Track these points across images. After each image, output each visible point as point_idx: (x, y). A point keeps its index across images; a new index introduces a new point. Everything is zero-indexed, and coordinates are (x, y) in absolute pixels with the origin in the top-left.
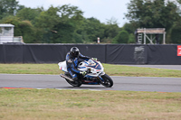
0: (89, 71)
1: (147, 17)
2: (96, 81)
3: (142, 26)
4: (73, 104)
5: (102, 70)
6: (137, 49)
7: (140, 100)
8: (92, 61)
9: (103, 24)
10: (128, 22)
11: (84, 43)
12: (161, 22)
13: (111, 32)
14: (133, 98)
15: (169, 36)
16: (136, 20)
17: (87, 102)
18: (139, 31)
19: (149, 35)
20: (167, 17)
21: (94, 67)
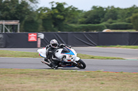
3: (2, 19)
12: (16, 16)
15: (22, 26)
19: (6, 25)
20: (21, 12)
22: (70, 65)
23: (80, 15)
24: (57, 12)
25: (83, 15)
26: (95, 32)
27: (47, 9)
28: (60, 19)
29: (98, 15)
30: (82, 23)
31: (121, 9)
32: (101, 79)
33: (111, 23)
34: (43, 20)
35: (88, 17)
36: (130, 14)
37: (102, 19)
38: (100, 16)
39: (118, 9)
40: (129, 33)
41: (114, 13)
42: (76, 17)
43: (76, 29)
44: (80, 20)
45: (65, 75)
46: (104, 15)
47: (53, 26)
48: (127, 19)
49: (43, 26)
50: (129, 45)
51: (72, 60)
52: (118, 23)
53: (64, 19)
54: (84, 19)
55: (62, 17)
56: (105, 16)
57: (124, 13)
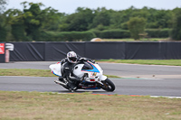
22: (94, 85)
23: (61, 19)
24: (31, 15)
25: (65, 19)
26: (81, 41)
27: (17, 11)
28: (34, 25)
29: (84, 20)
30: (64, 30)
31: (115, 12)
32: (89, 103)
33: (102, 30)
34: (13, 26)
35: (72, 22)
36: (126, 18)
37: (90, 25)
38: (87, 20)
39: (111, 11)
40: (125, 43)
41: (105, 17)
42: (56, 22)
43: (56, 38)
44: (61, 26)
45: (42, 99)
46: (92, 19)
47: (25, 34)
48: (122, 24)
49: (12, 33)
50: (126, 59)
51: (96, 80)
52: (110, 29)
53: (40, 25)
54: (67, 25)
55: (37, 22)
56: (94, 21)
57: (118, 17)
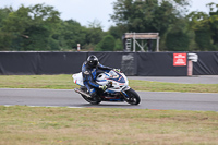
0: (110, 85)
1: (137, 19)
2: (119, 97)
3: (131, 29)
4: (49, 124)
5: (127, 83)
6: (125, 57)
7: (129, 120)
8: (113, 73)
9: (84, 28)
10: (114, 24)
11: (62, 50)
12: (154, 25)
13: (93, 36)
14: (121, 116)
15: (163, 42)
16: (124, 23)
17: (65, 121)
18: (128, 35)
19: (139, 41)
20: (161, 19)
21: (116, 80)
34: (196, 32)
47: (212, 41)
